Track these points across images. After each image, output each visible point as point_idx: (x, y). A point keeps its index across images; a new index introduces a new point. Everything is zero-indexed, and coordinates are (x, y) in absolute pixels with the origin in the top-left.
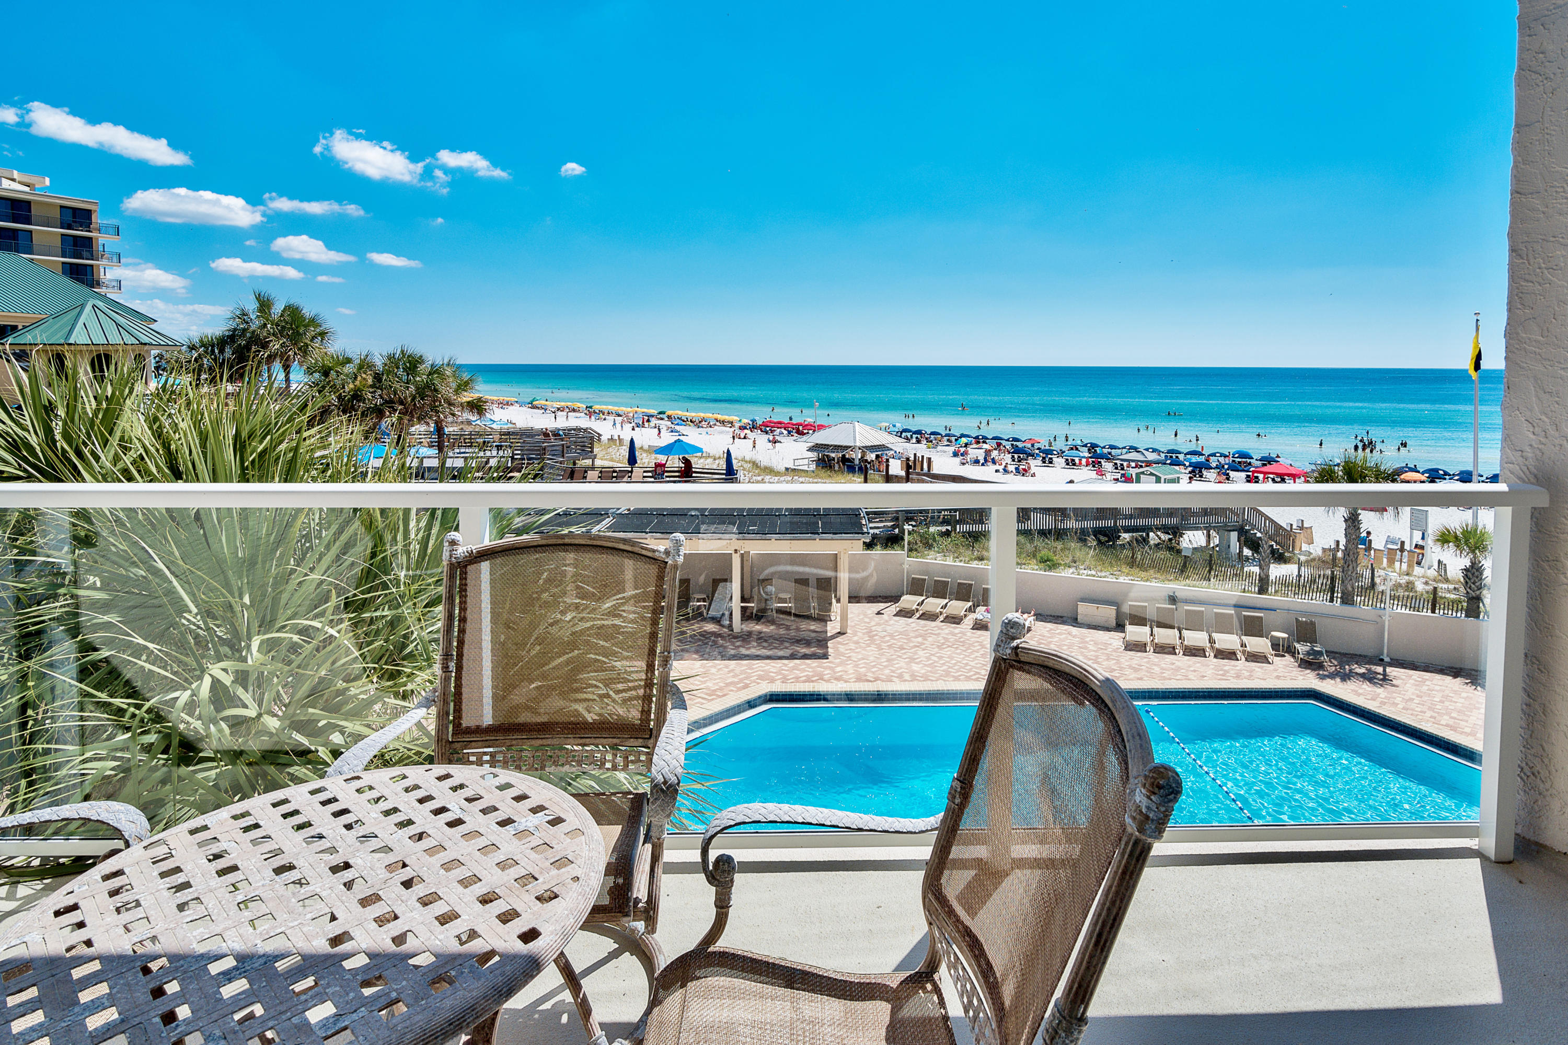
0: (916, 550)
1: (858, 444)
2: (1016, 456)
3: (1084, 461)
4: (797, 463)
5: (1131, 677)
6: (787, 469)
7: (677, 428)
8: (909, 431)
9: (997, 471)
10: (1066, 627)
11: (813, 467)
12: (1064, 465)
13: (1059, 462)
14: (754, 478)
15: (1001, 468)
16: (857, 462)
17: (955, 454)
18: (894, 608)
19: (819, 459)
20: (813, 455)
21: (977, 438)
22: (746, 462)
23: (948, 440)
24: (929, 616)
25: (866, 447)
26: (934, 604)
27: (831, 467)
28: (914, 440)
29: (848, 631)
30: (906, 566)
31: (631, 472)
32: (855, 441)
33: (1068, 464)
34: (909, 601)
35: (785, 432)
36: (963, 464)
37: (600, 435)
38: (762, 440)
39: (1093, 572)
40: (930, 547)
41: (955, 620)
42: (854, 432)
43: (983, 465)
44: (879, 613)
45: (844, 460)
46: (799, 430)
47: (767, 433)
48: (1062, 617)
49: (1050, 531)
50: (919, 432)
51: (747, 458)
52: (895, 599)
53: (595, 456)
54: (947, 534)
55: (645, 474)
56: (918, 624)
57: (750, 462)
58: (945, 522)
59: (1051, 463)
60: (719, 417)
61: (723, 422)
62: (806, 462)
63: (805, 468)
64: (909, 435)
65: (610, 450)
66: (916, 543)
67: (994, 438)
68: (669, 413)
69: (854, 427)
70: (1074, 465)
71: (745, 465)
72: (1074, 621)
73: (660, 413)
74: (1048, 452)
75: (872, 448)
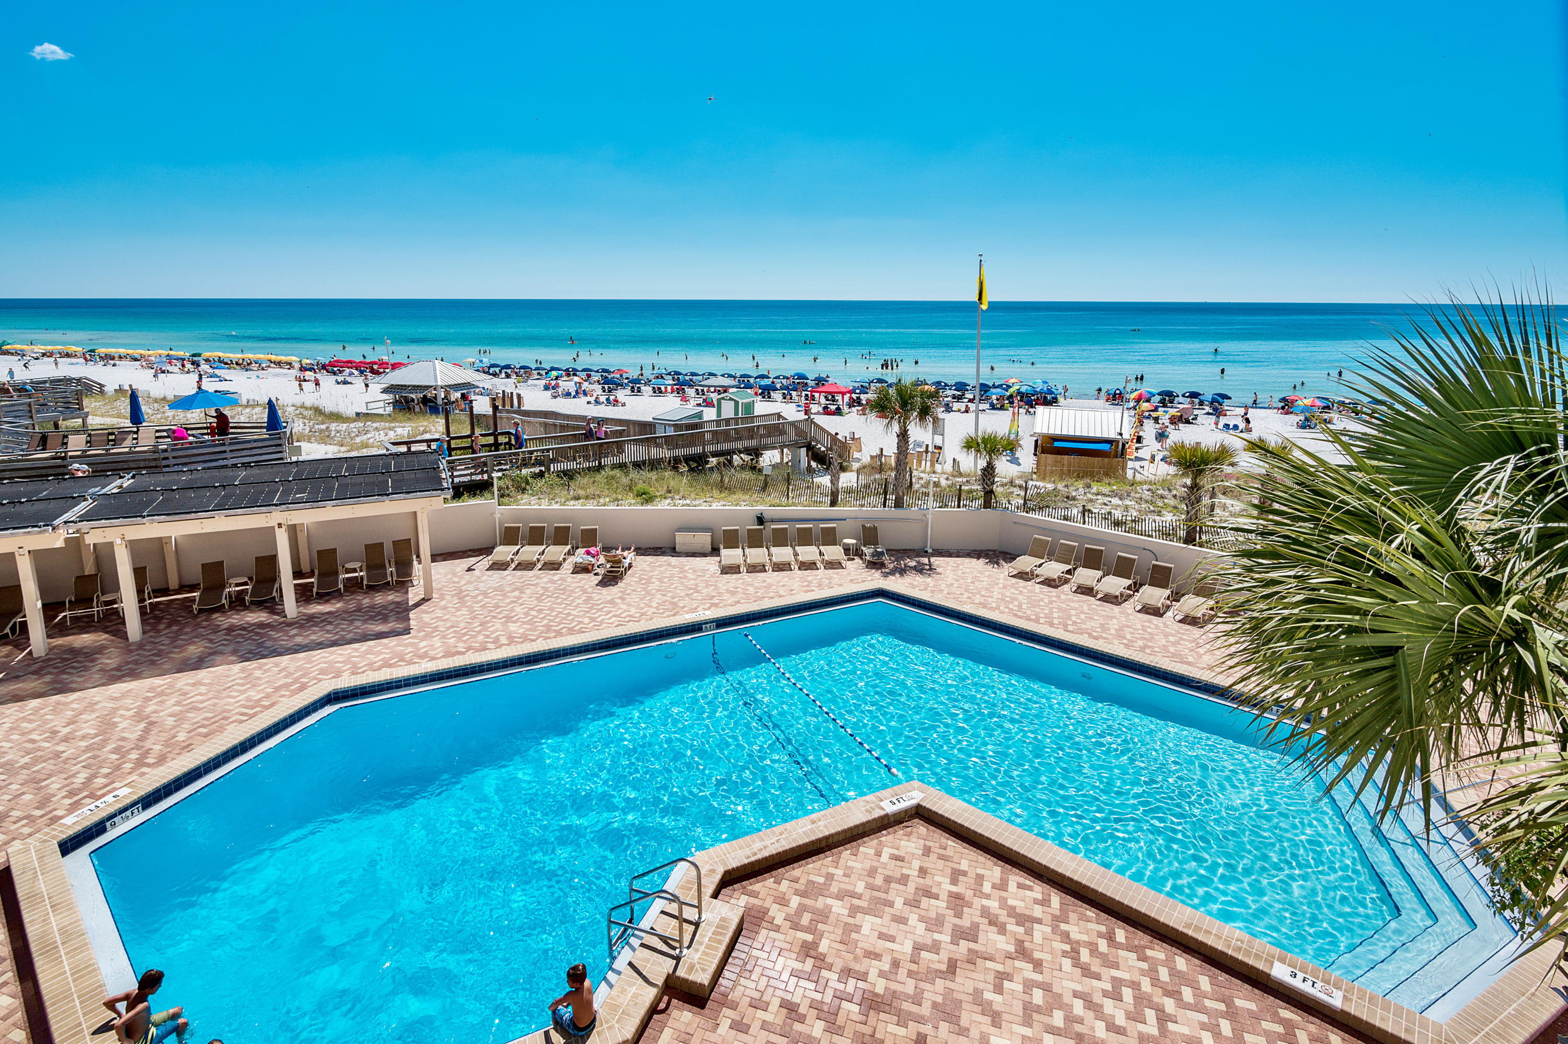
0: (509, 495)
1: (439, 383)
2: (606, 386)
3: (669, 388)
4: (371, 406)
5: (729, 601)
6: (358, 414)
7: (217, 372)
8: (497, 366)
9: (589, 403)
10: (665, 558)
11: (390, 409)
12: (651, 393)
13: (646, 390)
14: (317, 427)
15: (592, 399)
16: (440, 402)
17: (546, 388)
18: (486, 561)
19: (397, 401)
20: (389, 397)
21: (567, 370)
22: (306, 408)
23: (539, 374)
24: (526, 566)
25: (449, 386)
26: (530, 552)
27: (409, 409)
28: (503, 375)
29: (434, 596)
30: (497, 516)
31: (136, 433)
32: (436, 381)
33: (655, 392)
34: (503, 552)
35: (356, 372)
36: (555, 397)
37: (102, 386)
38: (327, 381)
39: (688, 502)
40: (524, 490)
41: (554, 566)
42: (435, 370)
43: (574, 397)
44: (469, 570)
45: (425, 400)
46: (374, 369)
47: (334, 373)
48: (660, 548)
49: (644, 462)
50: (508, 367)
51: (308, 404)
52: (487, 550)
53: (87, 414)
54: (541, 475)
55: (157, 434)
56: (514, 576)
57: (311, 409)
58: (539, 463)
59: (639, 391)
60: (273, 358)
61: (279, 364)
62: (381, 404)
63: (381, 411)
64: (497, 370)
65: (118, 403)
66: (508, 488)
67: (584, 370)
68: (207, 354)
69: (434, 365)
70: (661, 392)
71: (305, 413)
72: (673, 551)
73: (194, 355)
74: (636, 381)
75: (456, 387)
